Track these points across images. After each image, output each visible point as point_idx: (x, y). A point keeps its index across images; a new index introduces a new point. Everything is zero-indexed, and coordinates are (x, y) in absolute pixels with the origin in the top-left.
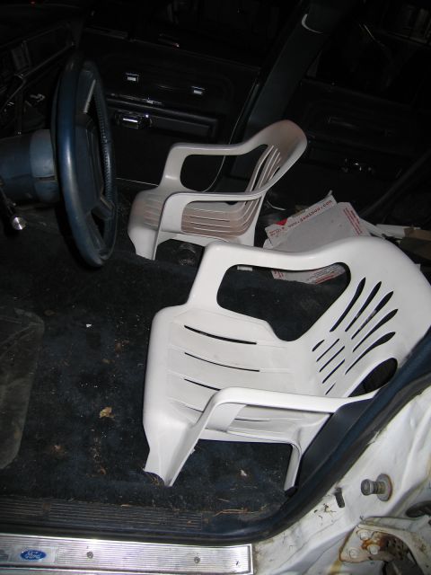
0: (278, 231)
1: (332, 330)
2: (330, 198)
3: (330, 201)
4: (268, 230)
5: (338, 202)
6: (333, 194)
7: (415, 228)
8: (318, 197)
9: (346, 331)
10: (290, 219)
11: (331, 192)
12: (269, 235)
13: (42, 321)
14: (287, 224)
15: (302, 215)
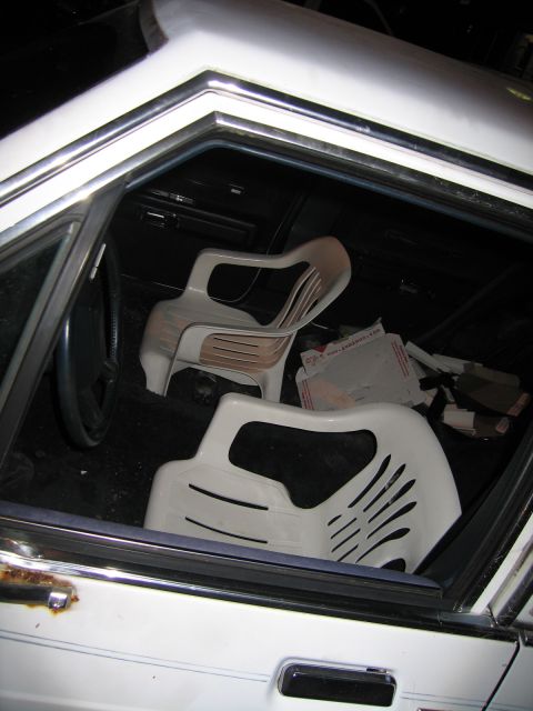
0: (315, 358)
1: (351, 506)
2: (379, 326)
3: (378, 330)
4: (305, 355)
5: (386, 332)
6: (381, 322)
7: (477, 364)
8: (365, 323)
9: (365, 510)
10: (330, 345)
11: (380, 319)
12: (304, 362)
13: (32, 465)
14: (326, 351)
15: (345, 343)
